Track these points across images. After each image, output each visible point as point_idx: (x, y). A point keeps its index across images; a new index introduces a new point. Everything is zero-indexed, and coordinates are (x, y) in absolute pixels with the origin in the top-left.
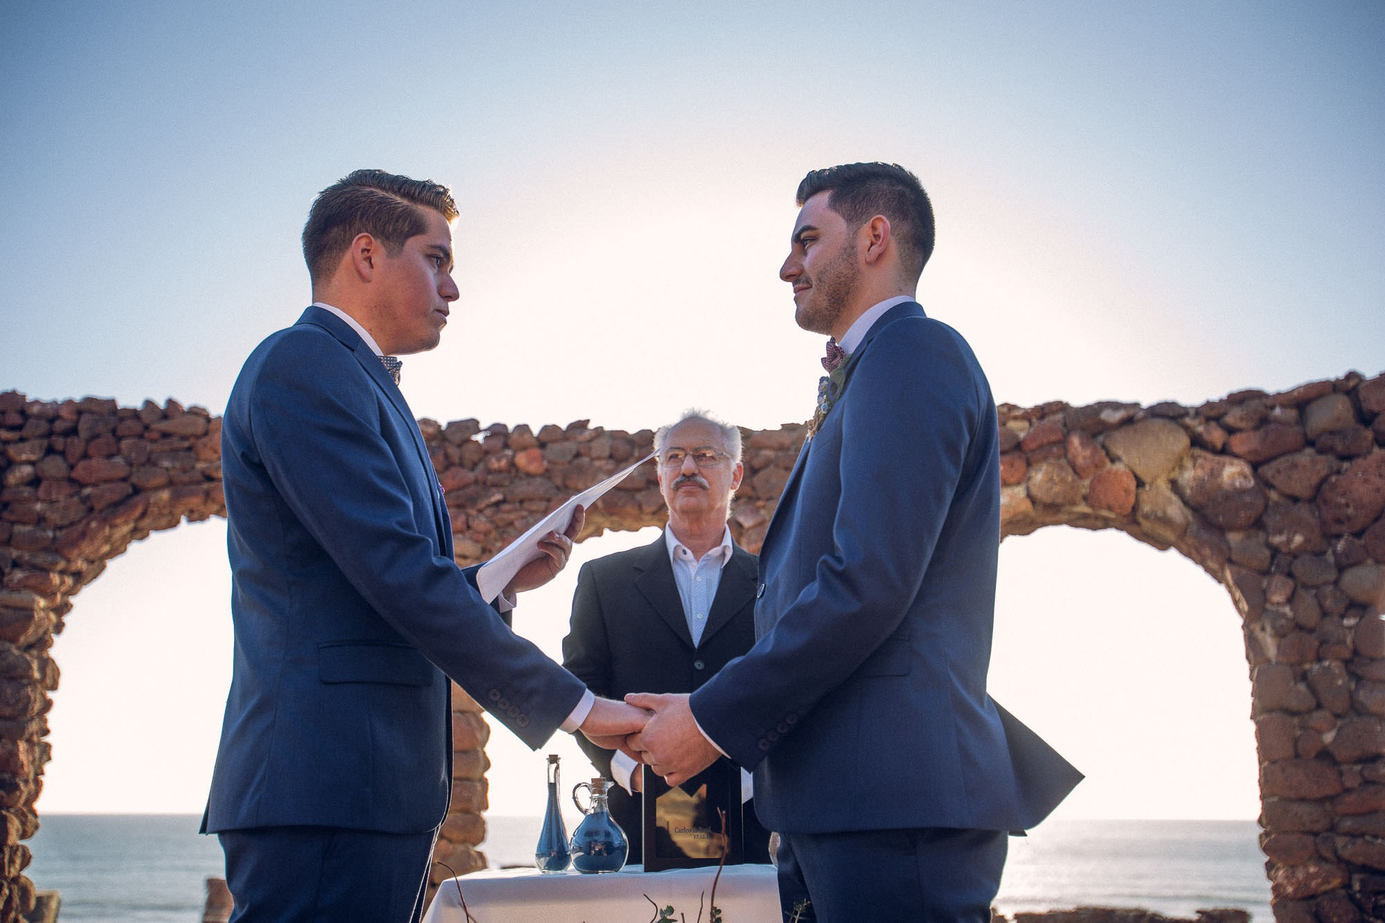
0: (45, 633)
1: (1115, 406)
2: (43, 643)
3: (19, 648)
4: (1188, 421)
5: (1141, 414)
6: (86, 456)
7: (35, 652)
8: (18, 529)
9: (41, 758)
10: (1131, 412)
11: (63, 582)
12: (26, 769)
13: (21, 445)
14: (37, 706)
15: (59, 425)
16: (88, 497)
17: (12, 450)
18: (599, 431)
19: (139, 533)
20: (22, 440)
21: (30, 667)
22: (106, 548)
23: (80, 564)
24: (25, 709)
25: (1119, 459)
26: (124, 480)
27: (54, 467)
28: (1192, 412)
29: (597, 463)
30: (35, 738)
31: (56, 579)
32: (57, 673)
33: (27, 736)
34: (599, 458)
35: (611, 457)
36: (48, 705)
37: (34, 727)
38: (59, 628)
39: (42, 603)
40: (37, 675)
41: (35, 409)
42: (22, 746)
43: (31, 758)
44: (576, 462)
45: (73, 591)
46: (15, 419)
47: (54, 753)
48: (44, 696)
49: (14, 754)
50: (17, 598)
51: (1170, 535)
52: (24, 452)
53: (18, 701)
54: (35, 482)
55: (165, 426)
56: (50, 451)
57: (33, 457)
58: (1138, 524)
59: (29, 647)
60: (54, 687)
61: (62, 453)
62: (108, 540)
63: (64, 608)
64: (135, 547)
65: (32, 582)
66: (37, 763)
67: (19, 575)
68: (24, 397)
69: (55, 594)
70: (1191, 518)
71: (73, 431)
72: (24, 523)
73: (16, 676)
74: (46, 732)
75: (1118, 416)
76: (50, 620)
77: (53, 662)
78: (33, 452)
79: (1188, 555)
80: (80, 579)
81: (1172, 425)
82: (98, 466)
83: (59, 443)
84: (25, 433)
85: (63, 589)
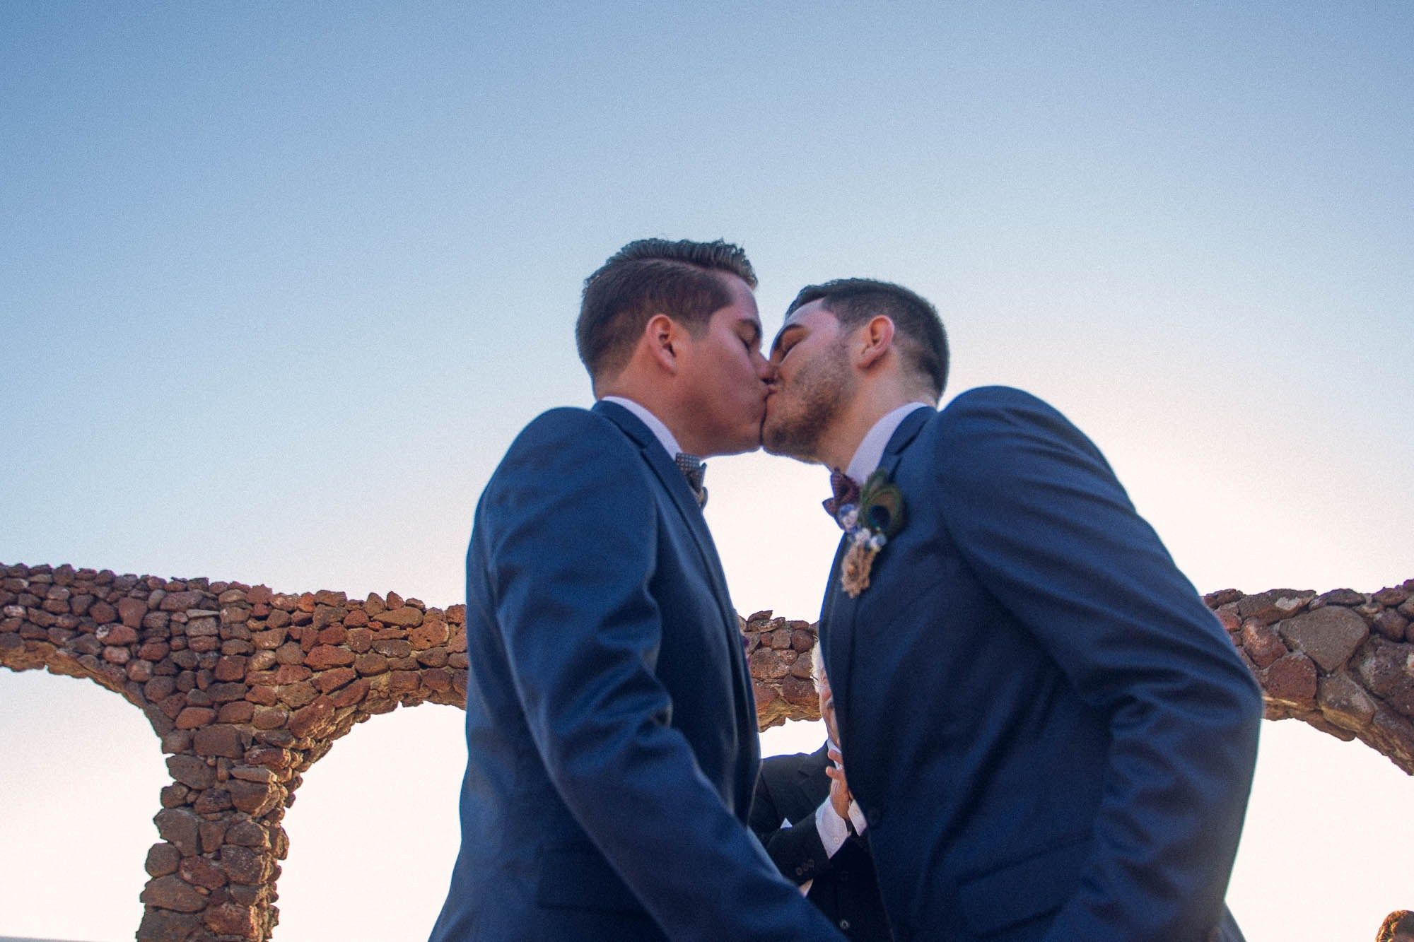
0: (278, 805)
1: (1290, 594)
2: (275, 815)
3: (254, 819)
4: (1365, 608)
5: (1317, 602)
6: (318, 644)
7: (267, 823)
8: (260, 709)
9: (269, 923)
10: (1307, 600)
11: (293, 759)
12: (256, 932)
13: (265, 633)
14: (268, 873)
15: (297, 616)
16: (317, 681)
17: (257, 637)
18: (781, 622)
19: (361, 715)
20: (267, 629)
21: (262, 838)
22: (332, 728)
23: (309, 743)
24: (256, 876)
25: (1297, 647)
26: (349, 666)
27: (291, 653)
28: (1369, 600)
29: (778, 654)
30: (265, 903)
31: (287, 755)
32: (285, 843)
33: (257, 901)
34: (781, 649)
35: (791, 647)
36: (277, 872)
37: (263, 892)
38: (290, 801)
39: (275, 778)
40: (268, 845)
41: (278, 602)
42: (253, 910)
43: (261, 922)
44: (758, 651)
45: (302, 768)
46: (261, 610)
47: (281, 917)
48: (273, 863)
49: (245, 918)
50: (253, 773)
51: (1355, 724)
52: (267, 640)
53: (250, 868)
54: (274, 666)
55: (387, 617)
56: (288, 638)
57: (274, 645)
58: (1321, 712)
59: (264, 817)
60: (283, 856)
61: (298, 641)
62: (332, 721)
63: (294, 783)
64: (357, 728)
65: (267, 758)
66: (266, 926)
67: (257, 751)
68: (270, 590)
69: (286, 769)
70: (1376, 708)
71: (307, 622)
72: (264, 705)
73: (250, 845)
74: (275, 898)
75: (1293, 604)
76: (281, 793)
77: (284, 831)
78: (274, 640)
79: (1374, 745)
80: (310, 756)
81: (1348, 613)
82: (328, 653)
83: (296, 631)
84: (268, 622)
85: (294, 765)
